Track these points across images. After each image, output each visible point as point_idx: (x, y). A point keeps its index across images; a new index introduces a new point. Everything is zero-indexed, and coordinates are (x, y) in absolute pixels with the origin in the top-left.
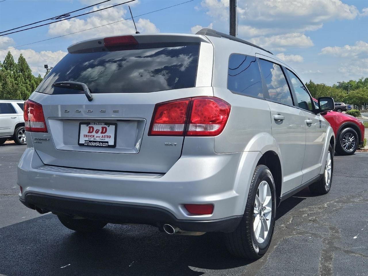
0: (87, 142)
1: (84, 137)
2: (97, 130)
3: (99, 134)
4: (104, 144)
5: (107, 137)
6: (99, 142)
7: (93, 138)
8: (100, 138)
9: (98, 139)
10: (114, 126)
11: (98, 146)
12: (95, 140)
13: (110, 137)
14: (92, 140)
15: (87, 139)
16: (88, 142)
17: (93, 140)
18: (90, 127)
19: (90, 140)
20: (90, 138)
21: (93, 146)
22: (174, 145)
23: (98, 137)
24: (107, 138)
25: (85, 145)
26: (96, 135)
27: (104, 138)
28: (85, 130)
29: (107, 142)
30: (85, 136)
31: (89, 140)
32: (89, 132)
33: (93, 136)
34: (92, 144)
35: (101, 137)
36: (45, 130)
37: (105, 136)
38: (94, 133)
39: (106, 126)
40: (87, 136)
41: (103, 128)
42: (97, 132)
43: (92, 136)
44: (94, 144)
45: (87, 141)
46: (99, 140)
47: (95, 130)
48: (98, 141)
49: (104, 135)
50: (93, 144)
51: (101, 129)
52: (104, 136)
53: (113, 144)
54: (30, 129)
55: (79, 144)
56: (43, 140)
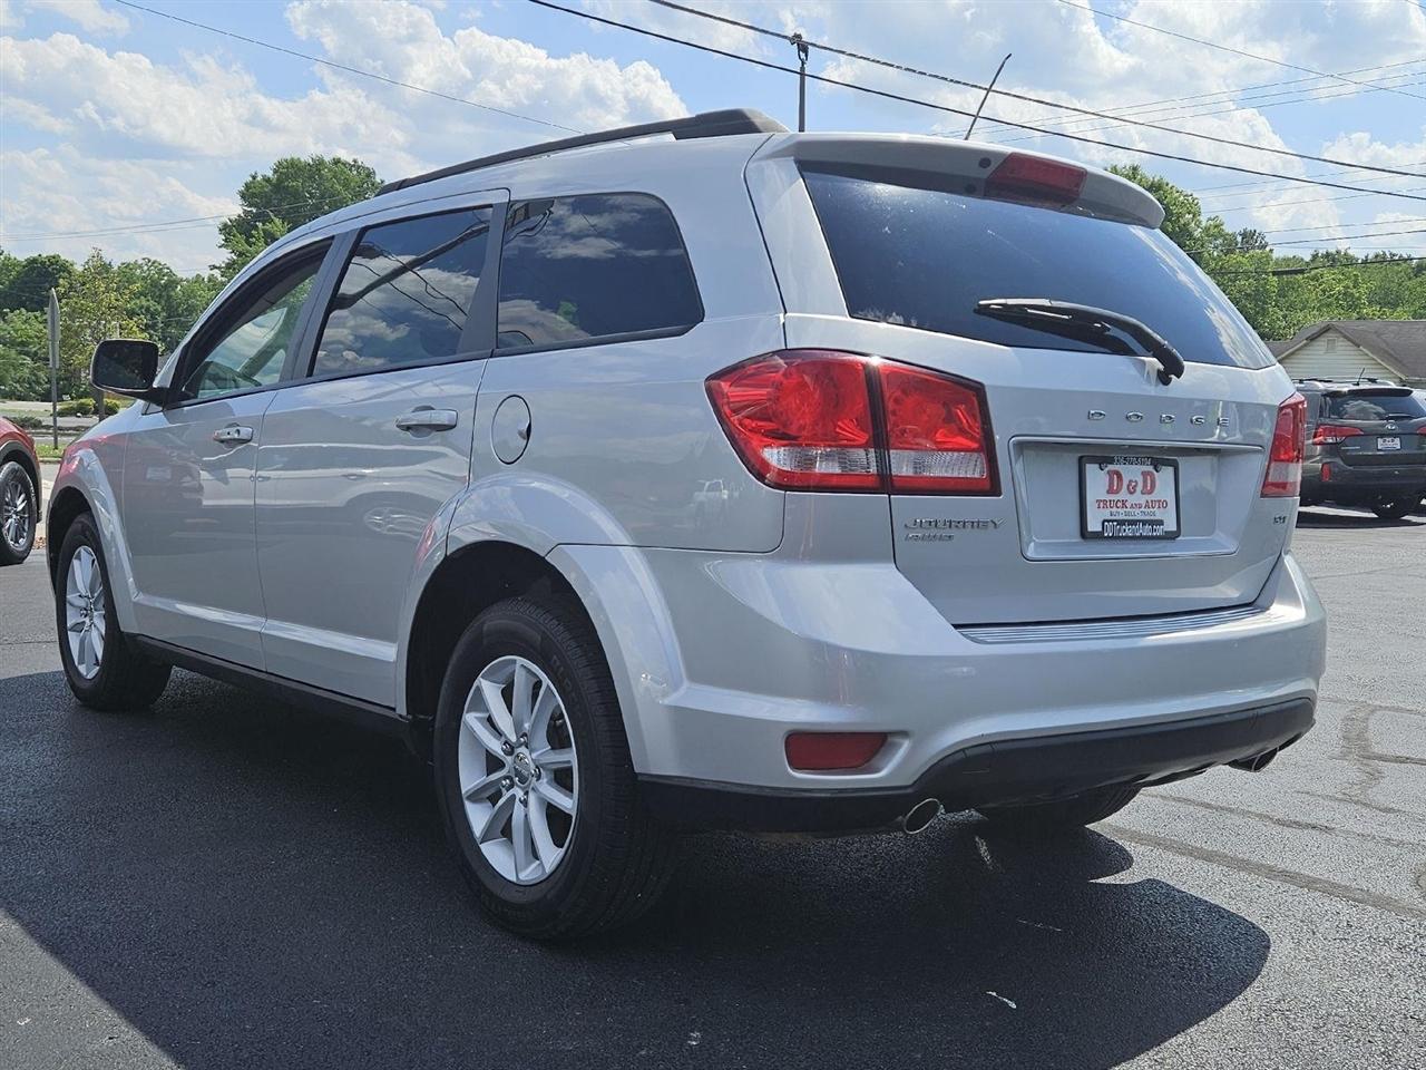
0: (1107, 523)
1: (1098, 506)
2: (1131, 482)
3: (1138, 497)
4: (1155, 530)
5: (1157, 504)
6: (1144, 522)
7: (1124, 511)
8: (1142, 509)
9: (1138, 514)
10: (1171, 469)
11: (1142, 537)
12: (1129, 518)
13: (1164, 504)
14: (1121, 517)
15: (1107, 514)
16: (1114, 524)
17: (1124, 517)
18: (1111, 474)
19: (1118, 518)
20: (1115, 509)
21: (1128, 538)
23: (1135, 504)
24: (1159, 507)
25: (1104, 535)
26: (1130, 500)
27: (1151, 509)
28: (1096, 478)
29: (1162, 522)
30: (1101, 505)
31: (1114, 517)
32: (1111, 490)
33: (1124, 505)
34: (1125, 530)
35: (1144, 506)
37: (1152, 502)
38: (1124, 494)
39: (1150, 469)
40: (1105, 504)
41: (1144, 476)
42: (1132, 488)
43: (1121, 504)
44: (1128, 531)
45: (1113, 521)
46: (1140, 517)
47: (1125, 483)
48: (1140, 521)
49: (1149, 498)
51: (1141, 477)
52: (1150, 503)
53: (1174, 528)
54: (886, 484)
55: (1084, 533)
56: (969, 525)
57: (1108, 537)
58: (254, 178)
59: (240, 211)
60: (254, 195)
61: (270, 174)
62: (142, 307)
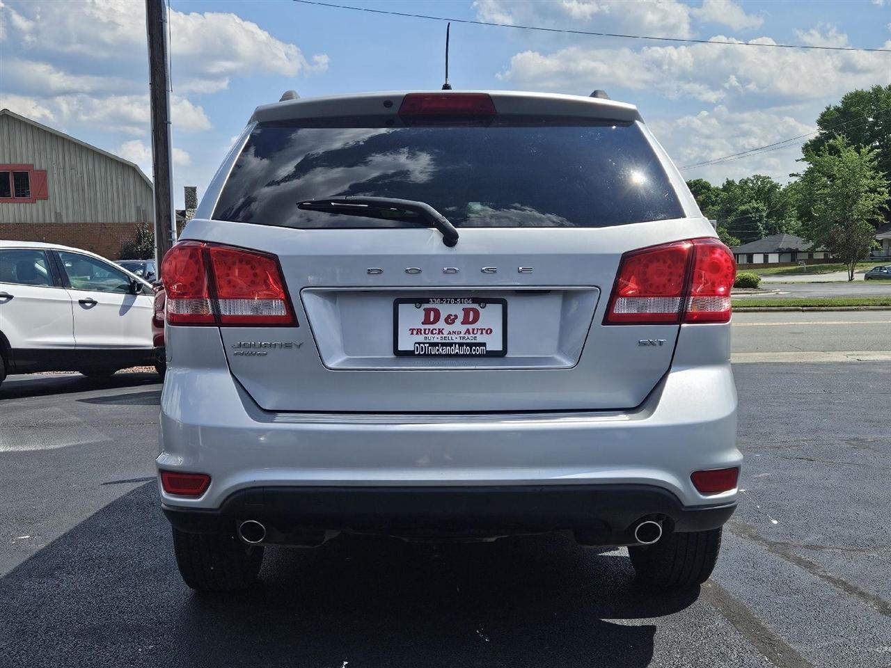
0: (421, 345)
1: (412, 334)
2: (449, 316)
3: (458, 326)
4: (474, 350)
5: (479, 332)
6: (461, 345)
7: (439, 336)
8: (462, 335)
9: (456, 339)
10: (499, 306)
11: (457, 355)
12: (445, 341)
13: (489, 331)
14: (436, 340)
15: (421, 338)
16: (427, 345)
17: (439, 341)
18: (427, 312)
19: (432, 341)
20: (430, 335)
21: (440, 356)
22: (658, 344)
23: (456, 332)
24: (482, 333)
25: (416, 353)
26: (447, 328)
27: (472, 335)
28: (411, 316)
29: (484, 345)
30: (415, 332)
31: (428, 341)
32: (427, 321)
33: (440, 331)
34: (438, 350)
35: (463, 333)
36: (291, 320)
37: (473, 330)
38: (441, 324)
39: (476, 306)
40: (419, 331)
41: (466, 311)
42: (450, 320)
43: (437, 332)
44: (444, 350)
45: (424, 343)
46: (458, 341)
47: (443, 316)
48: (456, 344)
49: (470, 327)
50: (442, 350)
51: (462, 312)
52: (471, 331)
53: (499, 348)
54: (218, 320)
55: (398, 353)
56: (277, 346)
57: (419, 354)
58: (828, 109)
59: (817, 134)
60: (827, 121)
61: (840, 105)
62: (754, 208)
